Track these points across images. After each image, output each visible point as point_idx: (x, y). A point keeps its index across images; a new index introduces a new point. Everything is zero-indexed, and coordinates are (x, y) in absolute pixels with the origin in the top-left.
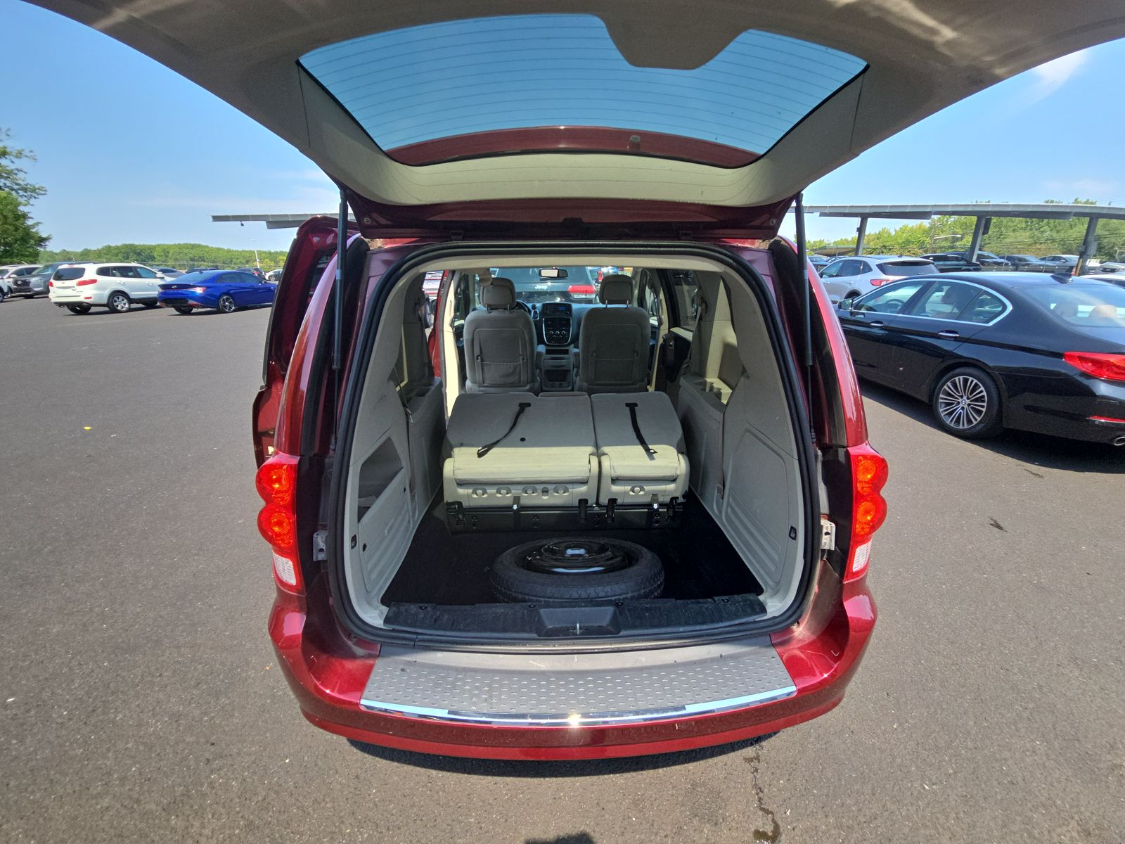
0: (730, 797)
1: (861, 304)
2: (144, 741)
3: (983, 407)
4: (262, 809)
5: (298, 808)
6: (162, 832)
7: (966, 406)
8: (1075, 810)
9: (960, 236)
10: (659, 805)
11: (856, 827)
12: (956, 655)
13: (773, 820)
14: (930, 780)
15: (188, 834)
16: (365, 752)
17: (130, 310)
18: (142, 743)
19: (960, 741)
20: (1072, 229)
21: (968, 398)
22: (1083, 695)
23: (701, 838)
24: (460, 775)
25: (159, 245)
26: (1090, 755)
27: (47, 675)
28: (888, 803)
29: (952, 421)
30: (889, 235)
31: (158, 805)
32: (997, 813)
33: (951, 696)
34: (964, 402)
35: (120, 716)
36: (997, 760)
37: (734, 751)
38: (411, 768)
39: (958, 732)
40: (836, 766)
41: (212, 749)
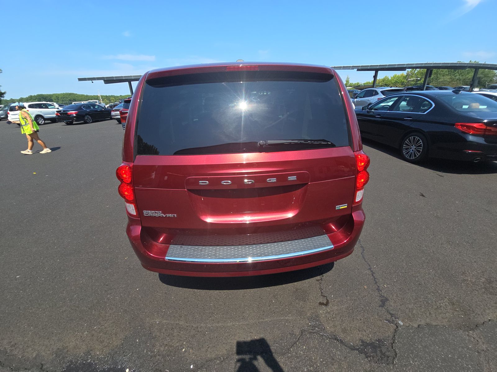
0: (310, 292)
1: (372, 107)
2: (78, 286)
3: (421, 149)
4: (129, 305)
5: (143, 304)
6: (89, 316)
7: (414, 149)
8: (447, 295)
9: (419, 79)
10: (283, 296)
11: (358, 300)
12: (401, 242)
13: (326, 299)
14: (387, 283)
15: (100, 316)
16: (168, 285)
17: (45, 124)
18: (78, 287)
19: (399, 270)
20: (468, 74)
21: (415, 146)
22: (451, 254)
23: (299, 306)
24: (206, 291)
25: (54, 94)
26: (453, 275)
27: (33, 266)
28: (370, 292)
29: (408, 156)
30: (388, 79)
31: (87, 308)
32: (413, 294)
33: (397, 255)
34: (413, 147)
35: (68, 278)
36: (414, 277)
37: (312, 278)
38: (187, 289)
39: (399, 267)
40: (351, 281)
41: (107, 287)
